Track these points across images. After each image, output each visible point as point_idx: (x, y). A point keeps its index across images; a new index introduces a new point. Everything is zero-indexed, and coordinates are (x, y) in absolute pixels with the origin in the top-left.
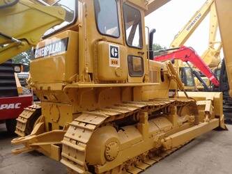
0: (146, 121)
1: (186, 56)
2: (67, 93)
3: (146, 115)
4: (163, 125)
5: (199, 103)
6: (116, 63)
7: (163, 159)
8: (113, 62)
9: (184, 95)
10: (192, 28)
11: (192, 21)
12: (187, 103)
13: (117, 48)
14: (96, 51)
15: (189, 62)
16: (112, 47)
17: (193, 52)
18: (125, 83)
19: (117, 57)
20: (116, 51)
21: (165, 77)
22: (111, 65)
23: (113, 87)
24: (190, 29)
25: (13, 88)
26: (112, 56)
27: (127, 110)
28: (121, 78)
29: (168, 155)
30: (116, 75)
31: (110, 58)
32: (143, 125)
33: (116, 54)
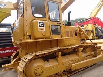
0: (60, 56)
1: (95, 22)
2: (21, 45)
3: (60, 53)
4: (73, 57)
5: (98, 45)
6: (43, 29)
7: (73, 75)
8: (40, 29)
9: (90, 42)
10: (99, 7)
11: (99, 4)
12: (89, 46)
13: (43, 23)
14: (32, 25)
15: (96, 25)
16: (39, 23)
17: (98, 19)
18: (50, 38)
19: (43, 27)
20: (42, 24)
21: (77, 34)
22: (39, 31)
23: (42, 41)
24: (99, 8)
25: (11, 43)
26: (40, 26)
27: (47, 51)
28: (46, 36)
29: (76, 73)
30: (43, 35)
31: (39, 28)
32: (59, 58)
33: (42, 26)
